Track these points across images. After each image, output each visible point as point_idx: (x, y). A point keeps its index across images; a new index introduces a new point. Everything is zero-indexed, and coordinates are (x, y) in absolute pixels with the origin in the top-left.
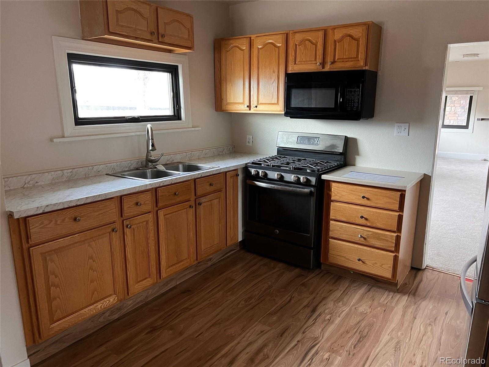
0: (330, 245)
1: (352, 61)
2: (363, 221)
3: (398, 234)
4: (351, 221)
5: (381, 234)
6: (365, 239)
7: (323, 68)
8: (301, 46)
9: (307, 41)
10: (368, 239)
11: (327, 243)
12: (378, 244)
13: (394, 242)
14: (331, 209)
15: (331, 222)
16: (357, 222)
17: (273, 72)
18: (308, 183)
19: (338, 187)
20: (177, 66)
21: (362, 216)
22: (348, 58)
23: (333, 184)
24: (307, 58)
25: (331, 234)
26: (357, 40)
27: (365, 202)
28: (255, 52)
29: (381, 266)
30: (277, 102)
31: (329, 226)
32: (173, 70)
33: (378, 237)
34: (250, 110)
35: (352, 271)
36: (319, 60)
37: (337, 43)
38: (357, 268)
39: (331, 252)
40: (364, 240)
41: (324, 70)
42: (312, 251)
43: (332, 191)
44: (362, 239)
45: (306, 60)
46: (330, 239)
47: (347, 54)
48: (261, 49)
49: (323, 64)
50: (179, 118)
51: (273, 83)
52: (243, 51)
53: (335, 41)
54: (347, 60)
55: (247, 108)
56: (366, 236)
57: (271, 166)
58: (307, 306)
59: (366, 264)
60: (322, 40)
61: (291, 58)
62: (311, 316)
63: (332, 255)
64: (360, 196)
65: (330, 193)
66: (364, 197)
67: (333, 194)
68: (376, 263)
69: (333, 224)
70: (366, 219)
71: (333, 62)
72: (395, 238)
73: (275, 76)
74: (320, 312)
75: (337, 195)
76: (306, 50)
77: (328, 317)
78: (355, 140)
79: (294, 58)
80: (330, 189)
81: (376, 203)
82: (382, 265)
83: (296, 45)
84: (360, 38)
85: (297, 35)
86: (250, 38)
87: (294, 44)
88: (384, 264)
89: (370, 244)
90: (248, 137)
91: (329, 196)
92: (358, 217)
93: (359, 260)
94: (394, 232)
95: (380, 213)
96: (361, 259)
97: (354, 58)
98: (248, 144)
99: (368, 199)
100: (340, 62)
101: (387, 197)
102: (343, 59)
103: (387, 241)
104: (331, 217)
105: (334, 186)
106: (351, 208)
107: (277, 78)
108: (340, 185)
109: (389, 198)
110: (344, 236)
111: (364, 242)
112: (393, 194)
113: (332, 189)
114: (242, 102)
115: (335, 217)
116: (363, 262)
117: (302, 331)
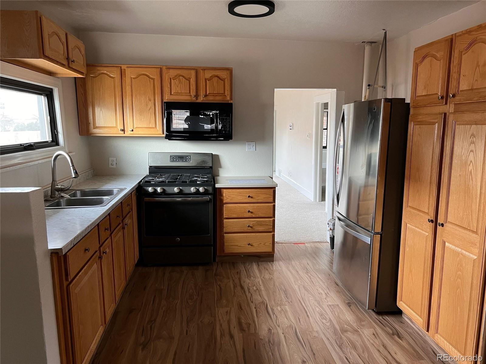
0: (225, 240)
1: (220, 96)
2: (249, 215)
3: (274, 219)
4: (240, 216)
5: (262, 221)
6: (251, 227)
7: (197, 100)
8: (175, 80)
9: (181, 77)
10: (254, 227)
11: (222, 237)
12: (261, 229)
13: (272, 224)
14: (224, 210)
15: (225, 220)
16: (245, 216)
17: (149, 100)
18: (206, 193)
19: (229, 192)
20: (52, 89)
21: (249, 211)
22: (217, 93)
23: (224, 190)
24: (182, 90)
25: (225, 230)
26: (223, 80)
27: (250, 200)
28: (128, 80)
29: (264, 245)
30: (154, 127)
31: (223, 224)
32: (48, 94)
33: (260, 224)
34: (124, 133)
35: (242, 255)
36: (193, 93)
37: (208, 82)
38: (248, 251)
39: (226, 244)
40: (251, 229)
41: (198, 101)
42: (212, 247)
43: (224, 195)
44: (250, 228)
45: (181, 92)
46: (224, 235)
47: (216, 90)
48: (134, 78)
49: (197, 96)
50: (57, 144)
51: (149, 110)
52: (113, 79)
53: (206, 79)
54: (216, 95)
55: (122, 132)
56: (252, 225)
57: (167, 183)
58: (235, 287)
59: (254, 246)
60: (194, 78)
61: (166, 90)
62: (245, 292)
63: (227, 247)
64: (246, 196)
65: (222, 198)
66: (249, 197)
67: (225, 198)
68: (260, 244)
69: (226, 222)
70: (252, 213)
71: (206, 96)
72: (272, 221)
73: (151, 104)
74: (247, 288)
75: (228, 198)
76: (181, 84)
77: (255, 288)
78: (217, 156)
79: (169, 89)
80: (221, 195)
81: (258, 199)
82: (265, 243)
83: (170, 79)
84: (225, 79)
85: (171, 71)
86: (121, 67)
87: (168, 79)
88: (266, 243)
89: (255, 230)
90: (111, 159)
91: (222, 200)
92: (246, 212)
93: (249, 244)
94: (271, 218)
95: (261, 206)
96: (250, 243)
97: (222, 94)
98: (110, 166)
99: (252, 197)
100: (211, 96)
101: (264, 194)
102: (213, 93)
103: (267, 225)
104: (224, 217)
105: (225, 192)
106: (240, 206)
107: (153, 105)
108: (230, 190)
109: (267, 194)
110: (236, 229)
111: (252, 230)
112: (268, 191)
113: (224, 194)
114: (115, 126)
115: (228, 215)
116: (252, 245)
117: (250, 302)
